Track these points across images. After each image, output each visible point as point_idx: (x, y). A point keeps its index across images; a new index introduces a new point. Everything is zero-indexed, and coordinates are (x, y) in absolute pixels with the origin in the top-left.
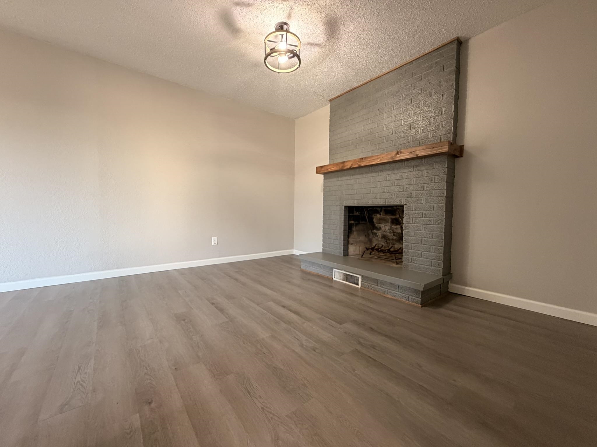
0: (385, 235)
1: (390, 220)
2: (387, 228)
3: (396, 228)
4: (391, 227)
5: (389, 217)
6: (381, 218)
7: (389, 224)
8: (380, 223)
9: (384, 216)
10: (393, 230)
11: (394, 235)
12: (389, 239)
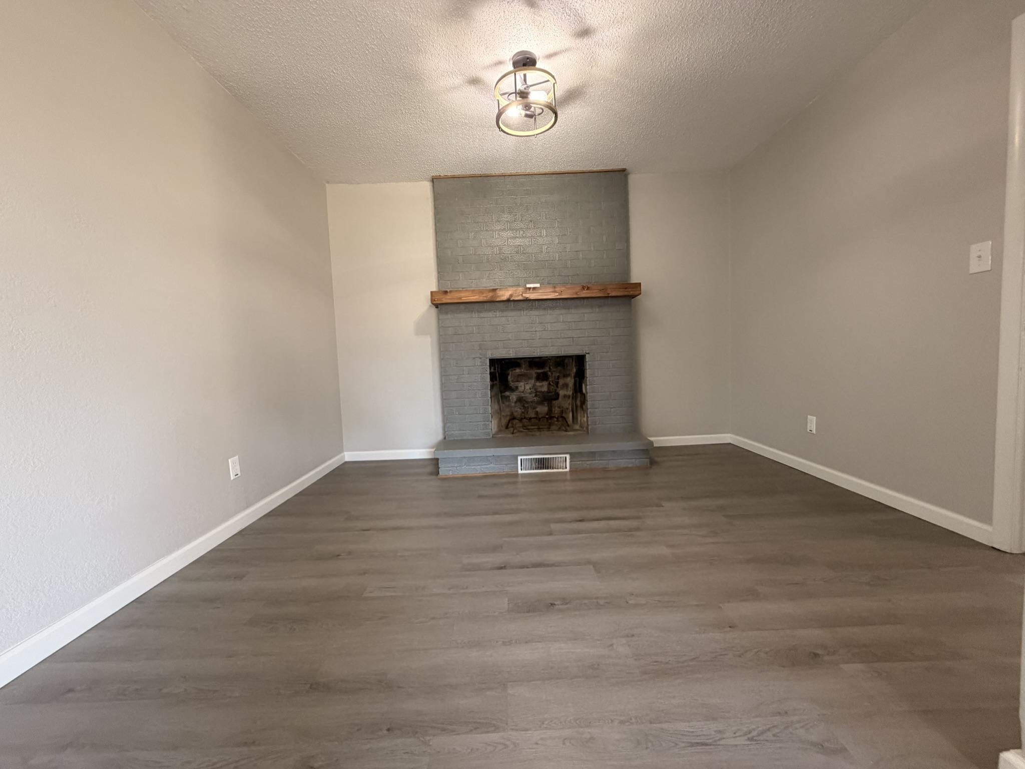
0: (522, 397)
1: (535, 375)
2: (528, 387)
3: (541, 386)
4: (534, 385)
5: (534, 372)
6: (520, 374)
7: (533, 381)
8: (517, 381)
9: (527, 370)
10: (535, 389)
11: (536, 396)
12: (527, 402)
